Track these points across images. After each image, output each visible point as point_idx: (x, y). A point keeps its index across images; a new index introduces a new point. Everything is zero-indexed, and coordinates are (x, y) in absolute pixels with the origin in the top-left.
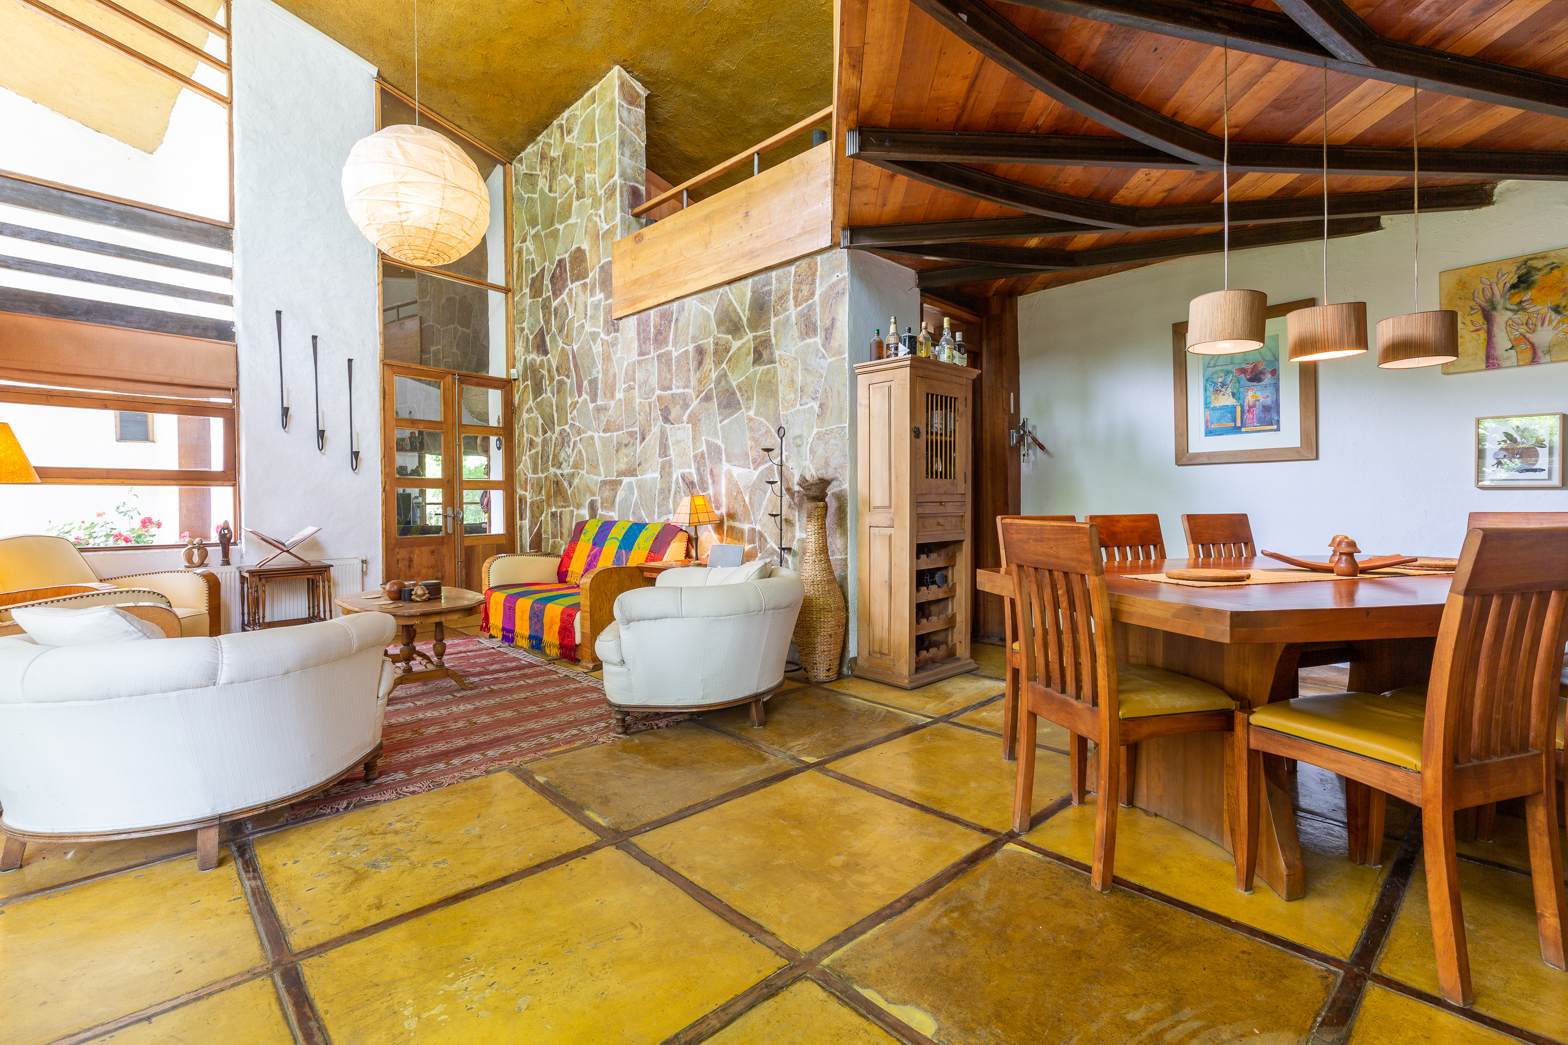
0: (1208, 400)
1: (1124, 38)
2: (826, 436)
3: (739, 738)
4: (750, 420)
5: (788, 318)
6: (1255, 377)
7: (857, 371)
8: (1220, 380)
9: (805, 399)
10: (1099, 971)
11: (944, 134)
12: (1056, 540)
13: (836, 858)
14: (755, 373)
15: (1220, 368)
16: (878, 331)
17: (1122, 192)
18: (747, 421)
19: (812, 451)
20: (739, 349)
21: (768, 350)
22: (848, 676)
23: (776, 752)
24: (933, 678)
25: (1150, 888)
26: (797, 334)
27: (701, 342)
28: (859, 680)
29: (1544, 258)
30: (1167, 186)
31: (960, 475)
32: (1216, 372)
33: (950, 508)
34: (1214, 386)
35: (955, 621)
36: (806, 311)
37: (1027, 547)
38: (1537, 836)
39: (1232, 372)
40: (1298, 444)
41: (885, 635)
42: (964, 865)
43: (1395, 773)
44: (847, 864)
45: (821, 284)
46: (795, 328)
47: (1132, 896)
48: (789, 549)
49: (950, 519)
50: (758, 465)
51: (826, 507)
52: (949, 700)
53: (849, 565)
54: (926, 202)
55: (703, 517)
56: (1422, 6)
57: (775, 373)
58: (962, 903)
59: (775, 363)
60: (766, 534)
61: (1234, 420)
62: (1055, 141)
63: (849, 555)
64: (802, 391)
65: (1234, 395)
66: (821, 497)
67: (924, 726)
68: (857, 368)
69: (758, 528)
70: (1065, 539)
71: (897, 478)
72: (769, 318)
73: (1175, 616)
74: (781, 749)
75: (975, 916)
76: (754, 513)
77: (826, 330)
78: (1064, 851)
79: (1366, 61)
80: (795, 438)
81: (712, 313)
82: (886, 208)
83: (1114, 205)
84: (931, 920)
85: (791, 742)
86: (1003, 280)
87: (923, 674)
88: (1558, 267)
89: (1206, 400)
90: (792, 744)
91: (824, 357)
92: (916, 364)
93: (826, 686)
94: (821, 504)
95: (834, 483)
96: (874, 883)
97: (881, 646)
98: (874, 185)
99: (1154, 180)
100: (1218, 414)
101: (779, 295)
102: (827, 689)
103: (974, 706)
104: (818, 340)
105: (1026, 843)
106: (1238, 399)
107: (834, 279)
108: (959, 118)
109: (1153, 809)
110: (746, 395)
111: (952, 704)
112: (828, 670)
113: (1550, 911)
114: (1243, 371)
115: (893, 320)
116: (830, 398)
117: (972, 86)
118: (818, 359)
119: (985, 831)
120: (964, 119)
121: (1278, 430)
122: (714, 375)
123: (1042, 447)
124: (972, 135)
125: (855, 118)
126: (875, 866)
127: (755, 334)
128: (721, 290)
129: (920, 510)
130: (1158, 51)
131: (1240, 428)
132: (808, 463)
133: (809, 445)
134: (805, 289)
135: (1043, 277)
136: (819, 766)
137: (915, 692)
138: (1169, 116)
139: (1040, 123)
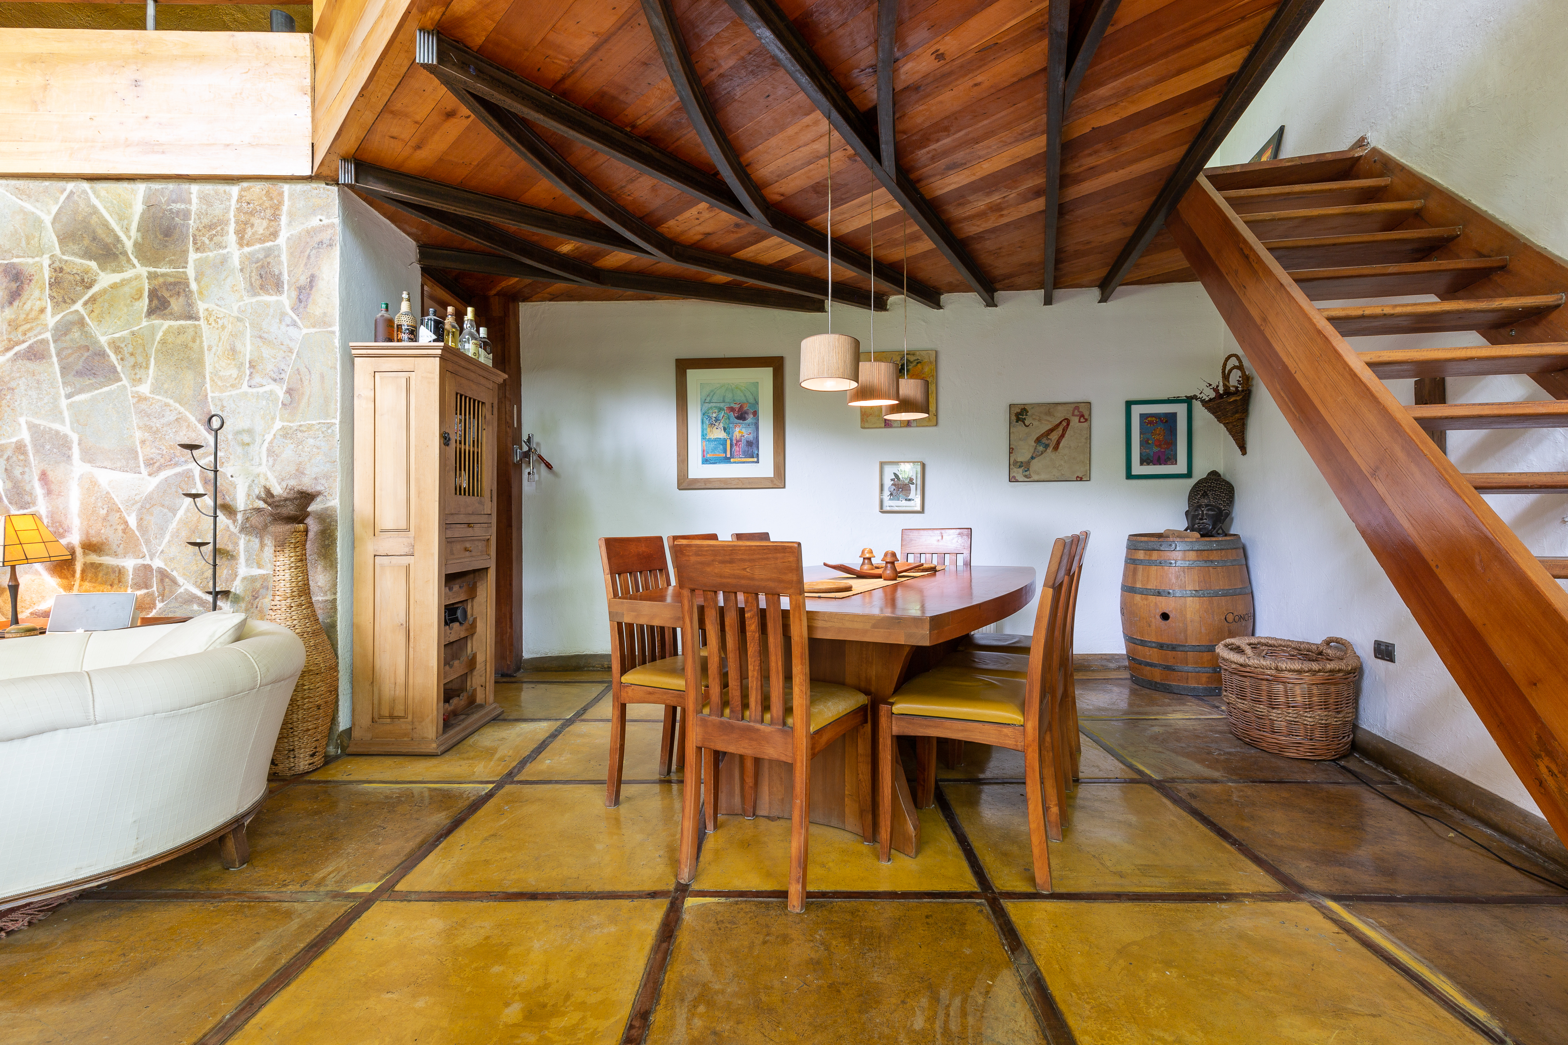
0: (705, 432)
1: (752, 71)
2: (299, 434)
3: (215, 896)
4: (141, 399)
5: (224, 260)
6: (741, 416)
7: (354, 352)
8: (714, 415)
9: (257, 379)
10: (861, 995)
11: (539, 90)
12: (750, 560)
13: (508, 1011)
14: (153, 330)
15: (714, 405)
16: (387, 305)
17: (672, 223)
18: (132, 401)
19: (270, 452)
20: (114, 286)
21: (182, 299)
22: (337, 757)
23: (299, 896)
24: (463, 734)
25: (828, 890)
26: (242, 285)
27: (15, 260)
28: (359, 759)
29: (914, 355)
30: (708, 230)
31: (487, 493)
32: (711, 408)
33: (478, 531)
34: (709, 421)
35: (475, 663)
36: (261, 256)
37: (708, 569)
38: (1046, 753)
39: (724, 410)
40: (772, 475)
41: (400, 692)
42: (665, 945)
43: (1006, 730)
44: (530, 1012)
45: (290, 224)
46: (239, 277)
47: (822, 906)
48: (226, 593)
49: (476, 543)
50: (159, 469)
51: (306, 531)
52: (497, 756)
53: (339, 608)
54: (475, 163)
55: (32, 550)
56: (927, 149)
57: (197, 335)
58: (696, 991)
59: (197, 319)
60: (175, 573)
61: (725, 452)
62: (646, 149)
63: (339, 595)
64: (252, 366)
65: (725, 429)
66: (299, 517)
67: (490, 795)
68: (355, 348)
69: (157, 563)
70: (765, 559)
71: (419, 493)
72: (185, 252)
73: (875, 626)
74: (305, 888)
75: (720, 1000)
76: (148, 542)
77: (300, 289)
78: (740, 884)
79: (894, 177)
80: (238, 433)
81: (47, 220)
82: (418, 152)
83: (658, 233)
84: (684, 1030)
85: (314, 872)
86: (517, 279)
87: (451, 732)
88: (920, 362)
89: (703, 431)
90: (319, 875)
91: (294, 324)
92: (448, 355)
93: (314, 777)
94: (301, 527)
95: (319, 499)
96: (583, 1019)
97: (392, 708)
98: (418, 118)
99: (702, 220)
100: (712, 445)
101: (205, 221)
102: (318, 782)
103: (529, 756)
104: (285, 300)
105: (700, 891)
106: (728, 434)
107: (314, 222)
108: (563, 79)
109: (775, 813)
110: (132, 360)
111: (502, 759)
112: (313, 755)
113: (1053, 803)
114: (732, 409)
115: (405, 295)
116: (306, 383)
117: (595, 49)
118: (283, 327)
119: (653, 895)
120: (568, 83)
121: (758, 462)
122: (51, 319)
123: (549, 466)
124: (569, 105)
125: (438, 17)
126: (568, 997)
127: (152, 269)
128: (71, 186)
129: (449, 534)
130: (770, 99)
131: (730, 458)
132: (263, 469)
133: (266, 445)
134: (260, 226)
135: (560, 286)
136: (386, 892)
137: (447, 757)
138: (744, 164)
139: (639, 122)
